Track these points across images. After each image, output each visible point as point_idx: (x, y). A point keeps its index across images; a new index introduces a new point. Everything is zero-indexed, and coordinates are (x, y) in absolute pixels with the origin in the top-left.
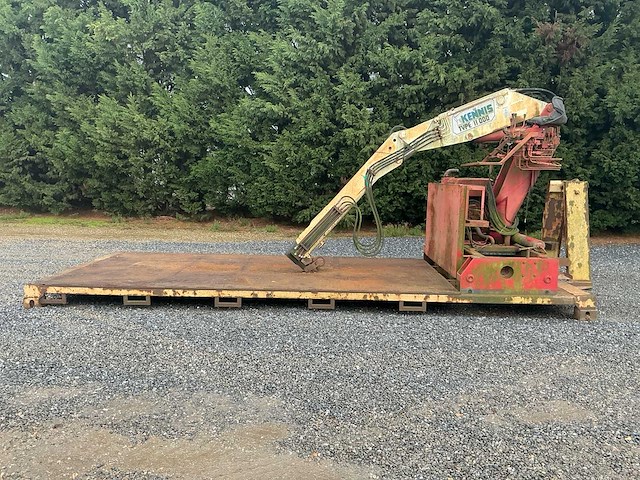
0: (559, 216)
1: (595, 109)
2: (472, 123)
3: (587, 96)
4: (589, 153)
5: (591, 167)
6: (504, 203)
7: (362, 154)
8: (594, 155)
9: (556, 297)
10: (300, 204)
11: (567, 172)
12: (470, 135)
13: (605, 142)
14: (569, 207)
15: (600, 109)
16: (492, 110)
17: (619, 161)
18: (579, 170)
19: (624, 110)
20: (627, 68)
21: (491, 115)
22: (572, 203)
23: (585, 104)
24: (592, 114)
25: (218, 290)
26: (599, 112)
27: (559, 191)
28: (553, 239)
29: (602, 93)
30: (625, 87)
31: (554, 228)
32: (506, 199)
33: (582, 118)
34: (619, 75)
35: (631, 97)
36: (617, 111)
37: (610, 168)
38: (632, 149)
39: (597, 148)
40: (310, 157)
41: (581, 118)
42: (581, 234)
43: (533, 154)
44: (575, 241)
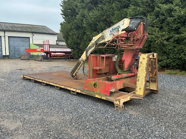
9: (108, 98)
14: (140, 64)
16: (120, 27)
22: (141, 62)
25: (42, 80)
31: (154, 73)
42: (143, 76)
43: (121, 43)
44: (140, 79)
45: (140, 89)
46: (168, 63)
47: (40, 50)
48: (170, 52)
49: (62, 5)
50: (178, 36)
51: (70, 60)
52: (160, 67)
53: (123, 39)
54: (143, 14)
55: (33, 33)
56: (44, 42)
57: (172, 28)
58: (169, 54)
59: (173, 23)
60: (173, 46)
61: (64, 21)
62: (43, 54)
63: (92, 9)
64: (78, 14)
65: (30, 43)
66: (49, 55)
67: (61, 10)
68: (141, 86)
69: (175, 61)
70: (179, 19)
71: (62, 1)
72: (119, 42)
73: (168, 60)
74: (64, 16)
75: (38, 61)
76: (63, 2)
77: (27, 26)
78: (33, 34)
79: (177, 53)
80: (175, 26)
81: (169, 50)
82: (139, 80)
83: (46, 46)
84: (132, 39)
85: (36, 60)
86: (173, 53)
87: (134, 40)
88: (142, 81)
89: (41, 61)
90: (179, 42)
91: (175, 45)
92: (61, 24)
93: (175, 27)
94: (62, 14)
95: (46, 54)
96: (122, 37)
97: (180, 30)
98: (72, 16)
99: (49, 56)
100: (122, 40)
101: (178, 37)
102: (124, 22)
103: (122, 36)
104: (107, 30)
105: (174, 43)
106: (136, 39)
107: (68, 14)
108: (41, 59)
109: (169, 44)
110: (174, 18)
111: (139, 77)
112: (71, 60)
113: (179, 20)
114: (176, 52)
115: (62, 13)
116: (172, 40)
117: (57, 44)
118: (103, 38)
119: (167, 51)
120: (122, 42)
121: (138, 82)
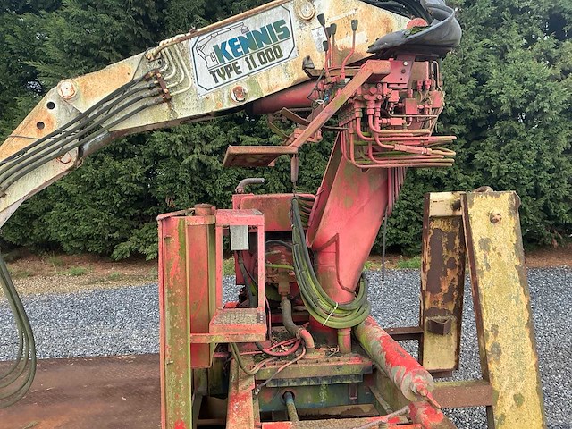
0: (452, 265)
1: (475, 100)
2: (242, 63)
3: (463, 82)
4: (471, 157)
5: (475, 173)
6: (332, 248)
7: (185, 166)
8: (479, 157)
10: (116, 235)
11: (446, 182)
12: (238, 91)
13: (490, 142)
14: (479, 254)
15: (481, 98)
16: (286, 34)
17: (509, 163)
18: (461, 177)
19: (513, 96)
20: (511, 47)
21: (286, 47)
22: (485, 244)
23: (462, 91)
24: (471, 105)
26: (480, 104)
27: (449, 212)
28: (443, 312)
29: (482, 79)
30: (510, 68)
31: (445, 288)
32: (336, 240)
33: (459, 110)
34: (502, 53)
35: (519, 82)
36: (504, 99)
37: (498, 173)
38: (525, 147)
39: (479, 148)
40: (117, 174)
41: (457, 110)
42: (514, 320)
44: (503, 344)
45: (519, 399)
54: (119, 46)
68: (521, 384)
82: (498, 350)
84: (412, 107)
88: (519, 355)
104: (188, 43)
111: (495, 329)
118: (158, 90)
121: (498, 361)
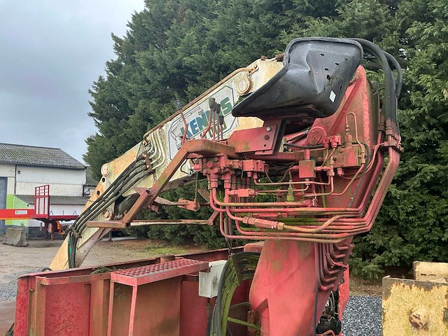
6: (267, 313)
43: (233, 198)
46: (408, 257)
47: (26, 212)
48: (412, 222)
49: (95, 92)
50: (434, 168)
51: (110, 241)
52: (379, 270)
53: (249, 165)
55: (17, 165)
56: (38, 189)
57: (412, 144)
58: (407, 229)
59: (412, 130)
60: (420, 200)
61: (100, 134)
62: (38, 223)
63: (171, 98)
64: (132, 112)
65: (8, 193)
66: (50, 225)
67: (91, 104)
69: (430, 252)
70: (433, 114)
71: (95, 83)
72: (221, 188)
73: (405, 249)
74: (99, 121)
75: (12, 245)
76: (98, 85)
77: (8, 148)
78: (18, 168)
79: (434, 224)
80: (422, 136)
81: (408, 214)
83: (42, 200)
84: (307, 170)
85: (5, 244)
86: (422, 226)
87: (322, 176)
89: (20, 245)
90: (435, 188)
91: (426, 198)
92: (90, 141)
93: (420, 142)
94: (91, 115)
95: (44, 224)
96: (242, 156)
97: (438, 150)
98: (119, 119)
99: (50, 230)
100: (241, 178)
101: (434, 173)
102: (253, 77)
103: (241, 149)
104: (167, 127)
105: (422, 193)
106: (335, 170)
107: (108, 114)
108: (21, 241)
109: (405, 195)
110: (416, 111)
112: (113, 239)
113: (435, 117)
114: (431, 221)
115: (93, 112)
116: (415, 182)
117: (84, 194)
119: (402, 217)
120: (244, 192)
